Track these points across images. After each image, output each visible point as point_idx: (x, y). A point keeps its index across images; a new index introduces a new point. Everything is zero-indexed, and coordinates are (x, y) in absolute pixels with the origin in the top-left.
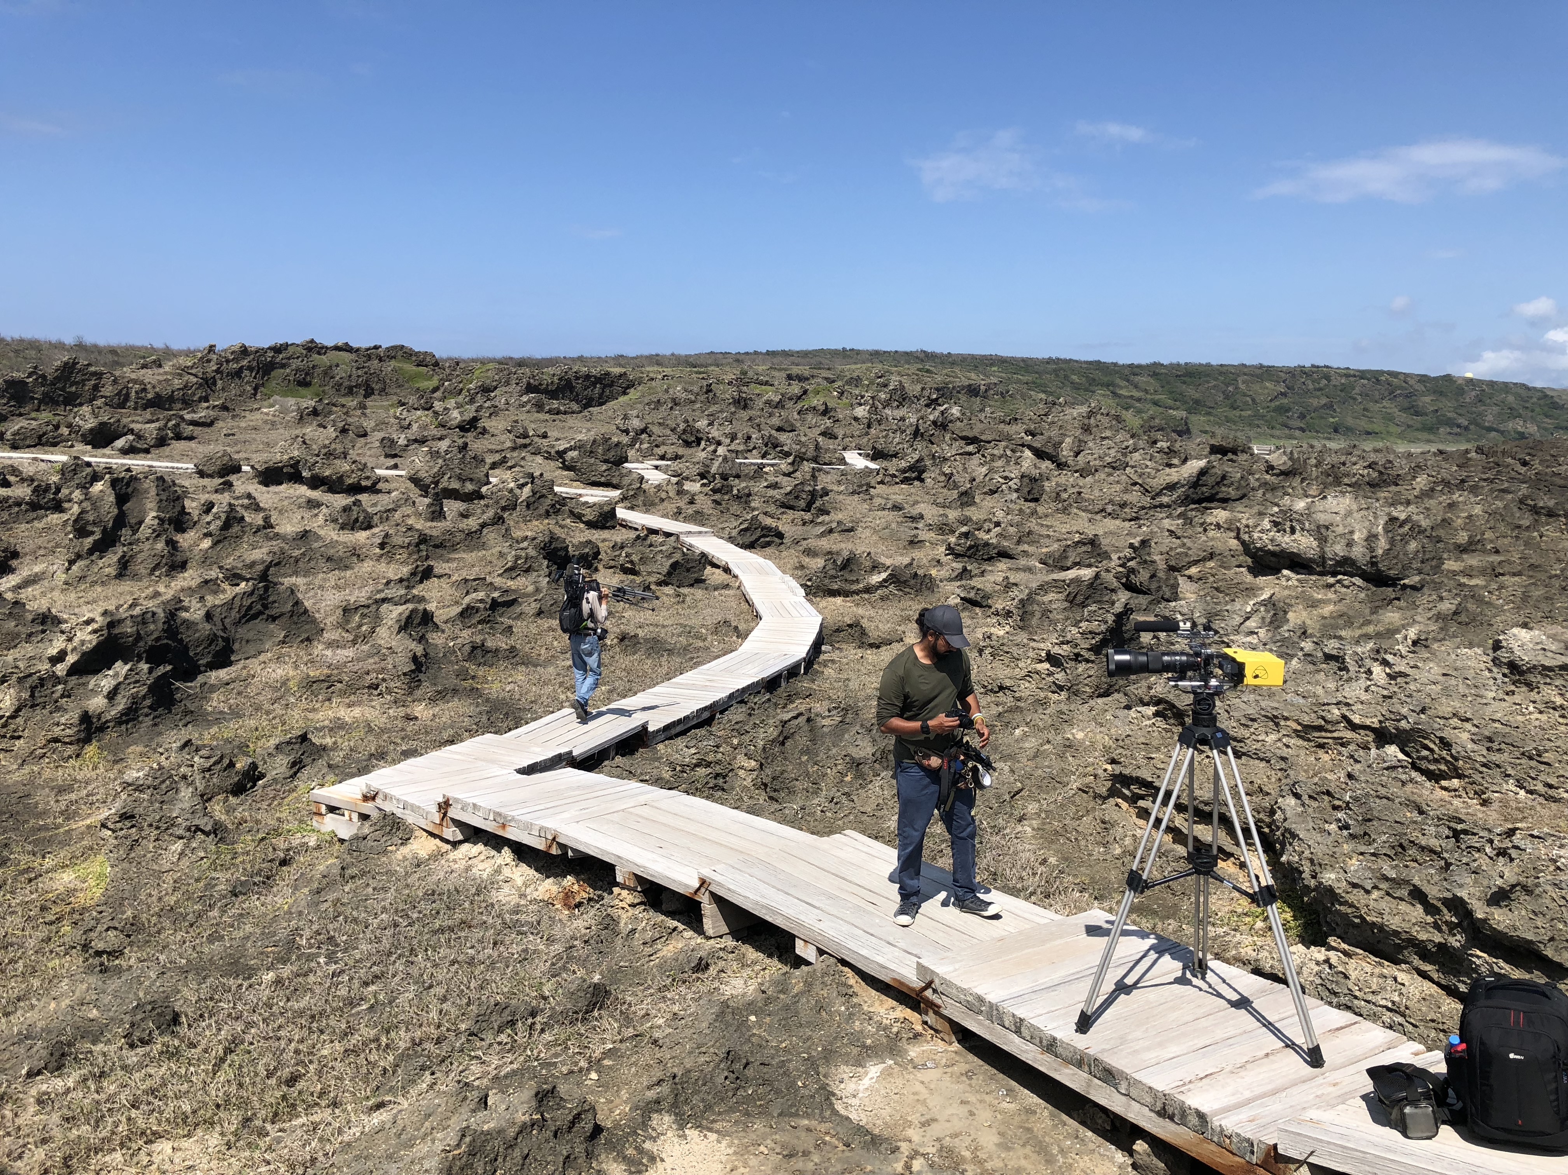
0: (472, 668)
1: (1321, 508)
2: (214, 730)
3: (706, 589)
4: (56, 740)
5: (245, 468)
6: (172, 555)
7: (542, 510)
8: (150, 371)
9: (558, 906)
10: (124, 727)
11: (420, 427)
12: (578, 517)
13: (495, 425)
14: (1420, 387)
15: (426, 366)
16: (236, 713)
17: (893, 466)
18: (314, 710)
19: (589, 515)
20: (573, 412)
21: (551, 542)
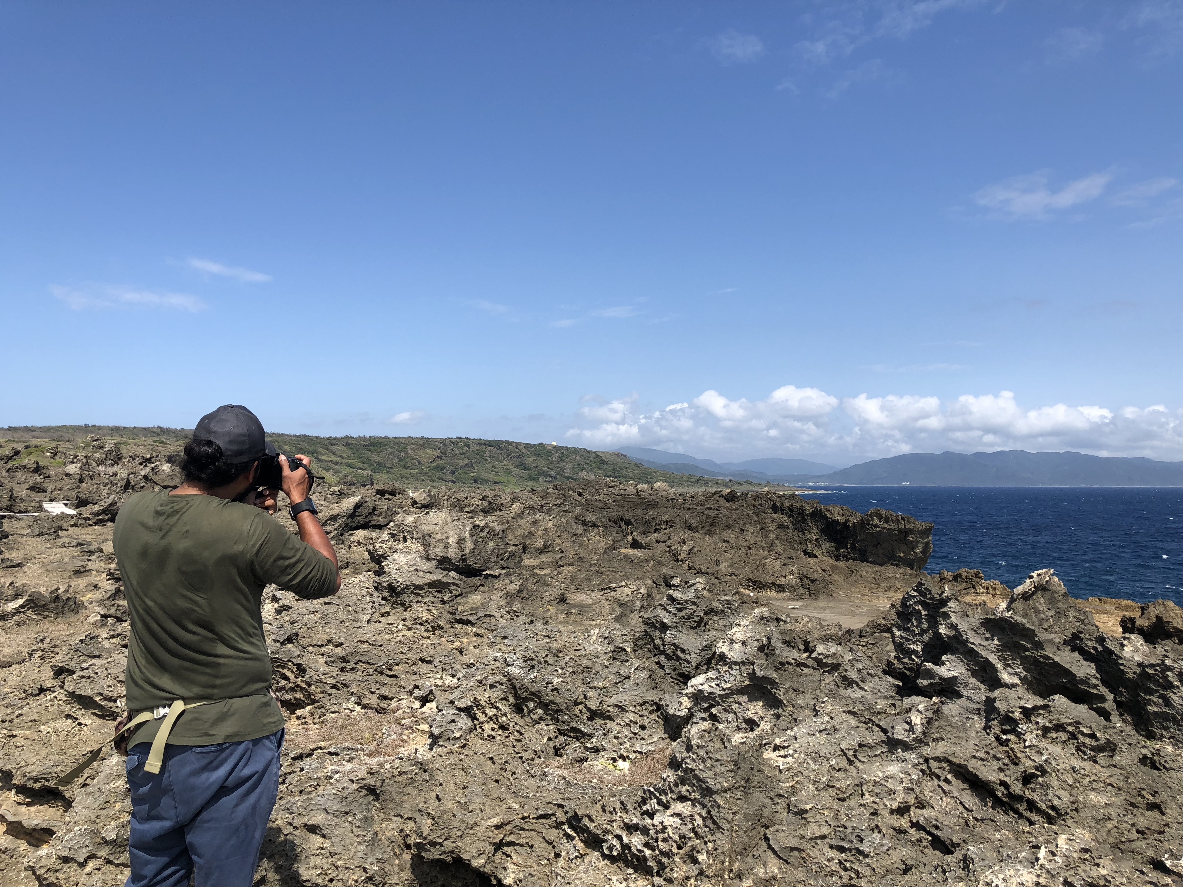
1: (425, 522)
14: (525, 451)
17: (86, 511)
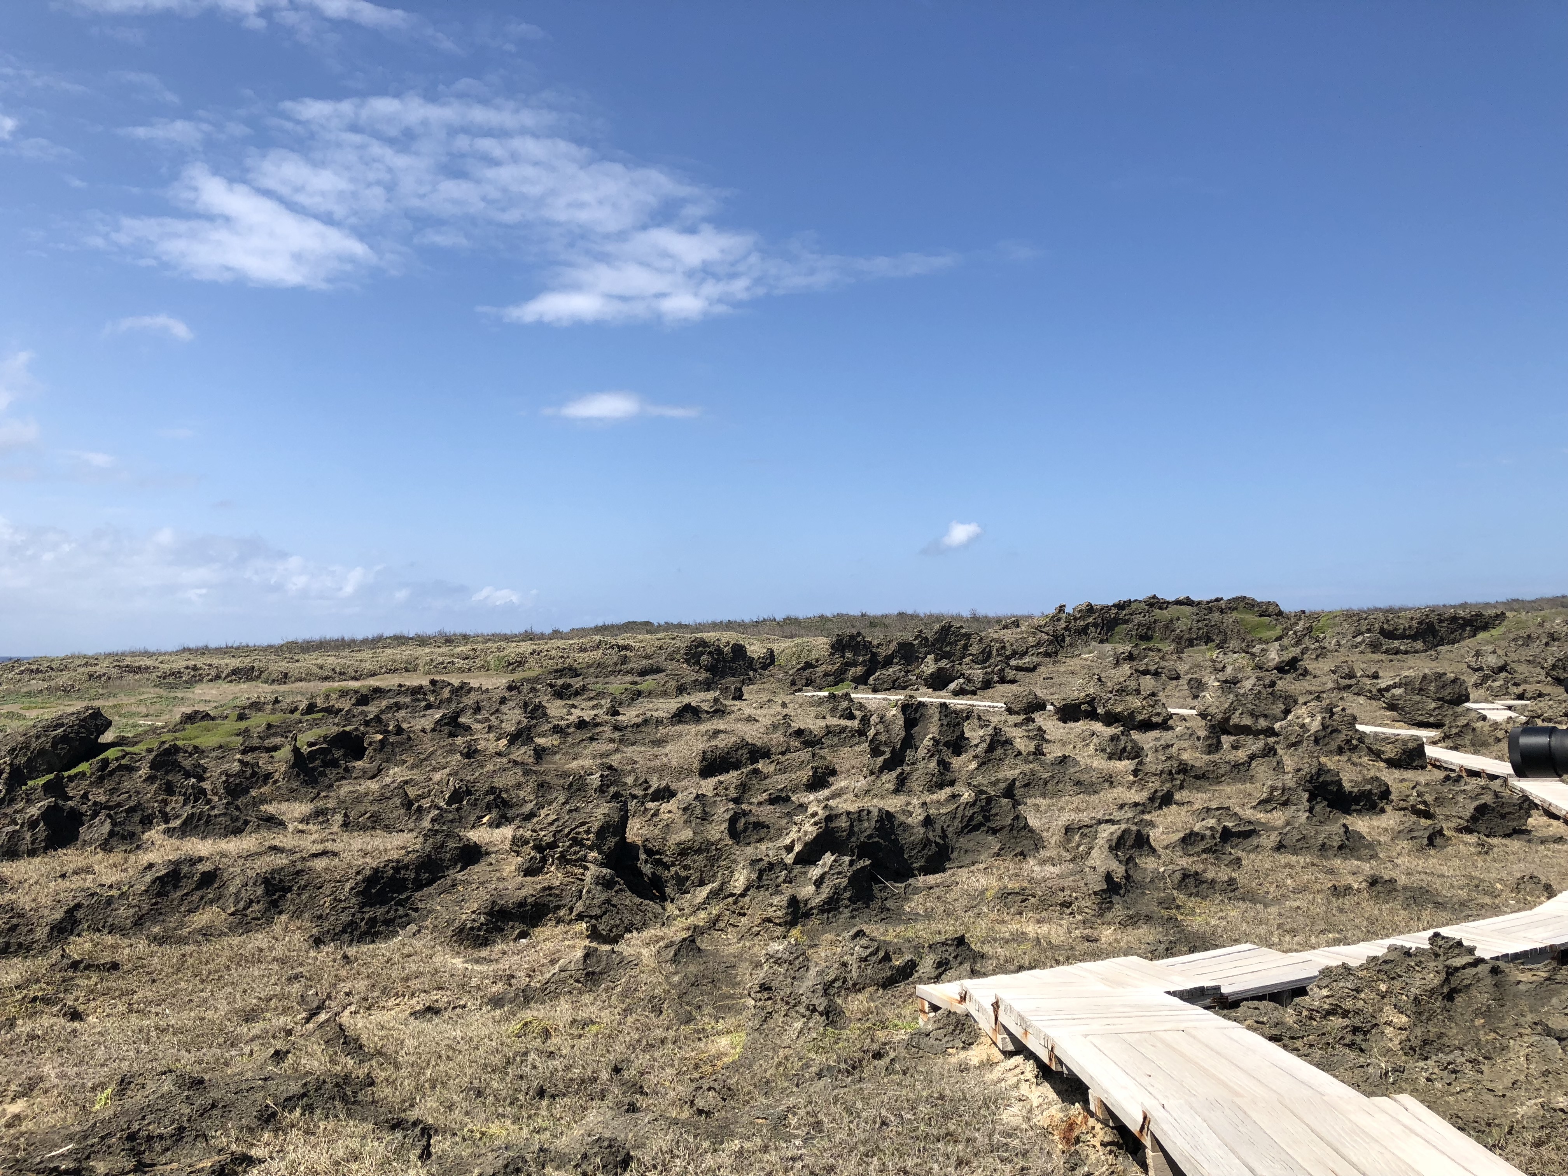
0: (1181, 898)
2: (900, 928)
3: (1529, 841)
4: (769, 920)
5: (1049, 707)
6: (942, 774)
7: (1333, 746)
8: (1009, 631)
9: (1056, 1138)
10: (825, 915)
11: (1234, 669)
12: (1377, 755)
13: (1321, 667)
15: (1269, 616)
16: (929, 916)
18: (1003, 922)
19: (1390, 752)
20: (1416, 652)
21: (1318, 774)
